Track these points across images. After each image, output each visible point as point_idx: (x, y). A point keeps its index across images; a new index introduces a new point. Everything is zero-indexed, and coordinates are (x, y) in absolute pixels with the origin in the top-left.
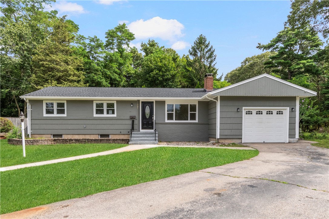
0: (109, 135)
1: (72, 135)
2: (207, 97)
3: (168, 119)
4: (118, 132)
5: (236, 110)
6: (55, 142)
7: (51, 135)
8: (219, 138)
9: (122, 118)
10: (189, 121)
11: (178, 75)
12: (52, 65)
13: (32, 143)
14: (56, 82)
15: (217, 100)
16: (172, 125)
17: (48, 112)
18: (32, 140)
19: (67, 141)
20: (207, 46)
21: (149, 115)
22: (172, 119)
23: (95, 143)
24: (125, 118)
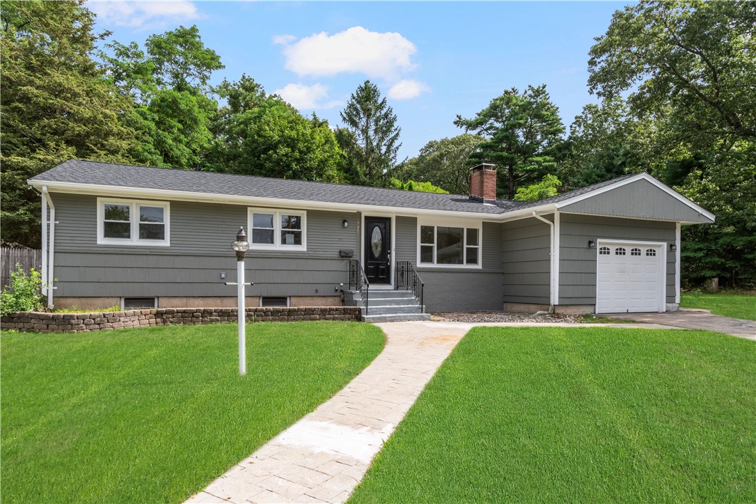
0: (286, 298)
1: (184, 300)
2: (534, 213)
3: (423, 260)
4: (309, 290)
5: (586, 245)
6: (159, 320)
7: (121, 297)
8: (557, 303)
9: (321, 254)
10: (465, 266)
11: (331, 161)
12: (57, 102)
13: (99, 324)
14: (72, 149)
15: (553, 222)
16: (432, 274)
17: (111, 231)
18: (100, 316)
19: (197, 317)
20: (381, 107)
21: (379, 249)
22: (431, 261)
23: (275, 320)
24: (329, 254)
